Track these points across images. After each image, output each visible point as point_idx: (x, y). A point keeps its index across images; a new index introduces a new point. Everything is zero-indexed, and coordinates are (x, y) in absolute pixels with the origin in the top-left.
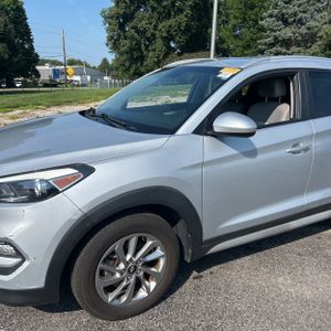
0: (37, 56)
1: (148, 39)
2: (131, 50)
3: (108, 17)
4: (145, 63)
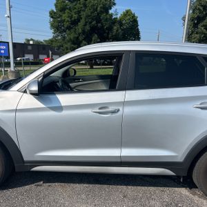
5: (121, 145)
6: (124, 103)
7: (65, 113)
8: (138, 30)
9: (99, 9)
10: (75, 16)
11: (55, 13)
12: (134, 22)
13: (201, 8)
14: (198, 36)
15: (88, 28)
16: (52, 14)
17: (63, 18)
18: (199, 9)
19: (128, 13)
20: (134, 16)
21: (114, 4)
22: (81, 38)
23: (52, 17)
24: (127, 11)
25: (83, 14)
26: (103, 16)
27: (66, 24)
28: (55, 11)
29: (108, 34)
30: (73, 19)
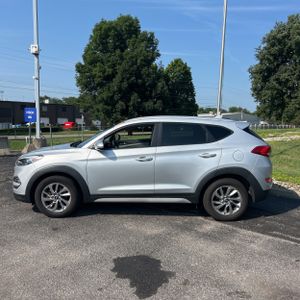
0: (197, 106)
1: (290, 88)
2: (273, 99)
3: (254, 73)
4: (286, 109)
5: (154, 182)
6: (155, 154)
7: (118, 161)
8: (191, 84)
9: (139, 61)
10: (109, 71)
11: (83, 66)
12: (186, 74)
13: (271, 58)
14: (269, 92)
15: (125, 85)
16: (79, 68)
17: (94, 73)
18: (268, 59)
19: (177, 63)
20: (185, 67)
21: (159, 55)
22: (116, 97)
23: (79, 71)
24: (177, 61)
25: (120, 69)
26: (144, 70)
27: (97, 80)
28: (83, 63)
29: (151, 92)
30: (106, 74)
